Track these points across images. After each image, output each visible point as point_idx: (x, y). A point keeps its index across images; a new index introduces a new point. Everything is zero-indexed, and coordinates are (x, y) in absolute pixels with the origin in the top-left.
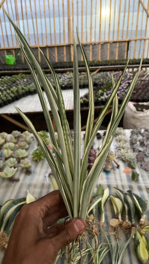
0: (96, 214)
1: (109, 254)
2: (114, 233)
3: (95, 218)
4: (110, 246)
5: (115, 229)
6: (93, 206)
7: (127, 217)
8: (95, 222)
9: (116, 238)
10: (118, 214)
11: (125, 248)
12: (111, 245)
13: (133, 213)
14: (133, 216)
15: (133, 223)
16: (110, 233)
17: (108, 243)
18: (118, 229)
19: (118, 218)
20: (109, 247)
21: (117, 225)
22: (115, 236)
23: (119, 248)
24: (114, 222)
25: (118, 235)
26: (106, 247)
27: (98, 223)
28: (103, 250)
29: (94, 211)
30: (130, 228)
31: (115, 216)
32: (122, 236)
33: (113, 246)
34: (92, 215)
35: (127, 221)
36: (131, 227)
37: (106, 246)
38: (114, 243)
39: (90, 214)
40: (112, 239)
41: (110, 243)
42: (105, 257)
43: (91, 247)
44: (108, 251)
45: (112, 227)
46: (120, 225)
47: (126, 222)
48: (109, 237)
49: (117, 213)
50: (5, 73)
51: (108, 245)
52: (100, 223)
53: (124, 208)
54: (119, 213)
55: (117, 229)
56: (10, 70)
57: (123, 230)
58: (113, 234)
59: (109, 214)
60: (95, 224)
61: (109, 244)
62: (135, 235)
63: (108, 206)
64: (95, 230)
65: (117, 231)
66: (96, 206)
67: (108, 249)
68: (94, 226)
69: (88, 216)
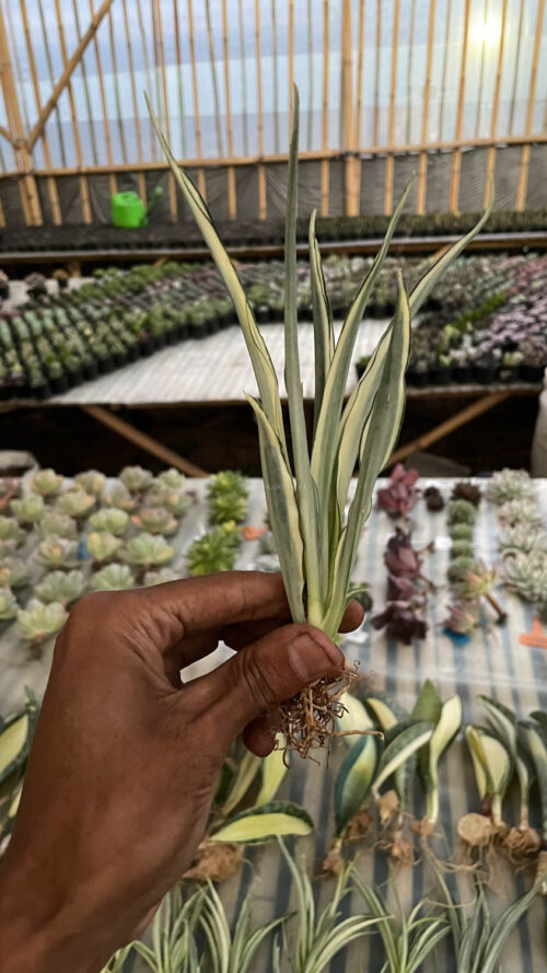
0: (406, 790)
1: (449, 944)
2: (470, 868)
3: (403, 805)
4: (453, 914)
5: (475, 853)
6: (398, 761)
7: (524, 810)
8: (400, 820)
9: (477, 887)
10: (490, 797)
11: (507, 927)
12: (458, 911)
14: (546, 812)
16: (458, 868)
17: (446, 903)
18: (488, 855)
19: (488, 813)
20: (448, 918)
21: (484, 838)
22: (476, 880)
23: (487, 922)
24: (473, 828)
25: (488, 878)
26: (438, 916)
27: (415, 824)
28: (426, 925)
29: (402, 777)
30: (534, 856)
31: (479, 806)
32: (500, 880)
33: (465, 916)
34: (391, 796)
35: (524, 826)
36: (538, 852)
37: (437, 911)
38: (468, 906)
39: (384, 789)
40: (464, 887)
41: (454, 903)
42: (432, 952)
43: (382, 913)
44: (444, 931)
45: (466, 843)
46: (498, 840)
47: (520, 832)
48: (451, 881)
49: (487, 794)
50: (108, 257)
51: (446, 910)
52: (420, 827)
53: (514, 776)
54: (494, 794)
55: (484, 854)
56: (127, 246)
57: (506, 858)
58: (469, 873)
59: (457, 794)
60: (401, 828)
61: (451, 905)
63: (454, 763)
64: (400, 846)
65: (484, 861)
66: (408, 761)
67: (446, 925)
68: (398, 835)
69: (377, 796)
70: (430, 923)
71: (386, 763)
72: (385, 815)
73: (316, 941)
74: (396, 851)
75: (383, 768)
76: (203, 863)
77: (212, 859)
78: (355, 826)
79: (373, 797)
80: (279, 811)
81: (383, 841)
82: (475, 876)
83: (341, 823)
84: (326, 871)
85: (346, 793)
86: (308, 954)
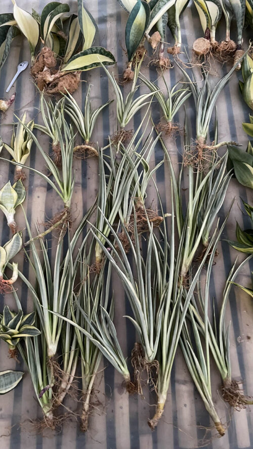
0: (164, 31)
1: (192, 101)
2: (200, 65)
3: (163, 39)
4: (193, 87)
5: (201, 58)
6: (159, 17)
7: (228, 32)
8: (162, 47)
9: (203, 74)
10: (209, 30)
11: (220, 88)
12: (195, 85)
13: (242, 24)
14: (240, 31)
15: (240, 42)
17: (188, 81)
18: (209, 58)
19: (209, 38)
20: (190, 89)
21: (207, 49)
22: (202, 71)
23: (210, 89)
24: (201, 45)
25: (208, 69)
26: (185, 88)
27: (171, 48)
28: (179, 93)
29: (161, 26)
30: (234, 53)
31: (202, 33)
32: (214, 69)
33: (199, 88)
34: (157, 33)
35: (228, 39)
36: (236, 51)
38: (200, 83)
39: (151, 33)
40: (197, 75)
43: (156, 89)
44: (189, 95)
45: (197, 54)
46: (214, 50)
47: (226, 42)
48: (191, 72)
49: (207, 28)
51: (189, 85)
52: (173, 49)
53: (222, 17)
54: (212, 26)
55: (206, 58)
57: (218, 58)
58: (199, 67)
59: (189, 32)
60: (163, 51)
61: (191, 83)
62: (243, 63)
64: (163, 59)
65: (207, 62)
66: (163, 17)
67: (190, 92)
68: (162, 55)
69: (149, 37)
70: (181, 92)
71: (152, 18)
72: (154, 45)
73: (126, 106)
74: (161, 63)
75: (150, 22)
76: (60, 84)
77: (64, 81)
78: (138, 55)
79: (146, 37)
80: (95, 53)
81: (154, 60)
82: (202, 69)
83: (130, 54)
84: (126, 79)
85: (131, 37)
86: (123, 113)
